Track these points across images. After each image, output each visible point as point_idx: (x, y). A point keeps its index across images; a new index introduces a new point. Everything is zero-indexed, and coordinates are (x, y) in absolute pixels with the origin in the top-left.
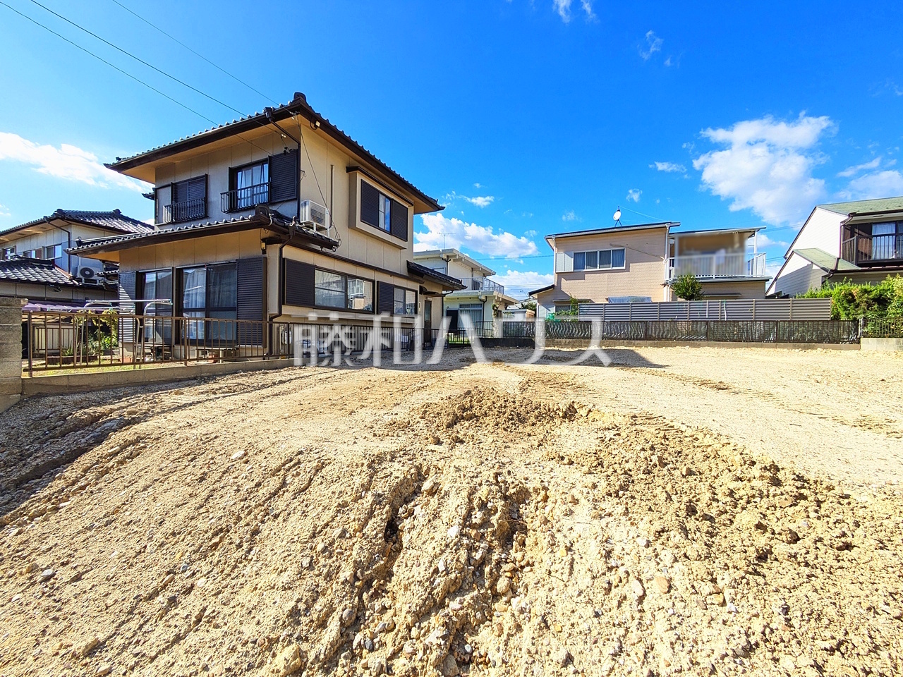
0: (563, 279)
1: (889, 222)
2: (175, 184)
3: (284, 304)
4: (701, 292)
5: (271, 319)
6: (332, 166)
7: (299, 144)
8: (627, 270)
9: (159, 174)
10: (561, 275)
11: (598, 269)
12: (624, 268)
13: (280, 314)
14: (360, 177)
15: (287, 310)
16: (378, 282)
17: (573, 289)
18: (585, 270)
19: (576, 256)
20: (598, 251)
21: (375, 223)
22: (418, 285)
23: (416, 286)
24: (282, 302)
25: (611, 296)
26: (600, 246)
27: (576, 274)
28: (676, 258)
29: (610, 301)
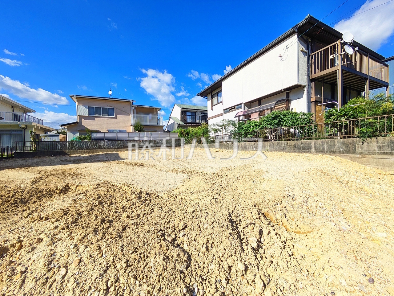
0: (82, 119)
1: (190, 112)
4: (143, 129)
8: (116, 118)
10: (81, 117)
11: (102, 116)
17: (89, 125)
18: (95, 116)
19: (90, 108)
20: (101, 107)
25: (109, 129)
26: (102, 105)
27: (90, 117)
28: (135, 115)
29: (109, 131)
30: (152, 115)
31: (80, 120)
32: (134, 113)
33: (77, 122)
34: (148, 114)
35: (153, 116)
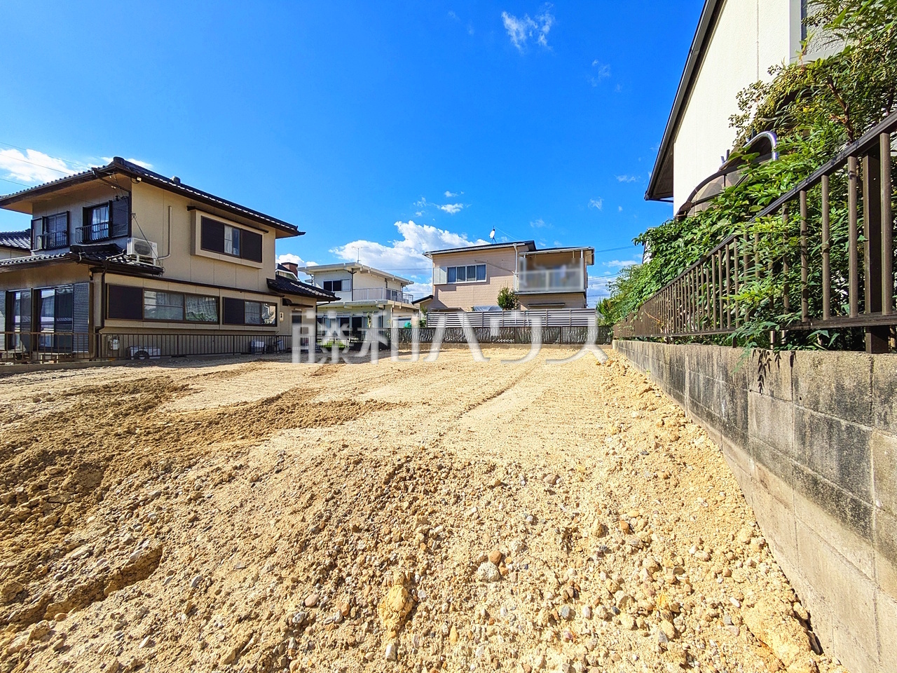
0: (439, 290)
2: (47, 218)
3: (106, 319)
5: (97, 331)
6: (169, 207)
7: (130, 193)
8: (488, 283)
9: (35, 210)
10: (437, 287)
11: (466, 282)
12: (485, 281)
13: (103, 326)
14: (199, 215)
15: (108, 323)
16: (223, 298)
17: (447, 299)
18: (456, 283)
19: (449, 270)
20: (466, 266)
21: (220, 249)
22: (279, 298)
23: (278, 300)
24: (103, 318)
25: (475, 306)
26: (466, 262)
27: (449, 286)
28: (525, 273)
29: (474, 310)
30: (568, 268)
31: (437, 292)
32: (522, 269)
33: (431, 297)
34: (558, 267)
35: (571, 270)
